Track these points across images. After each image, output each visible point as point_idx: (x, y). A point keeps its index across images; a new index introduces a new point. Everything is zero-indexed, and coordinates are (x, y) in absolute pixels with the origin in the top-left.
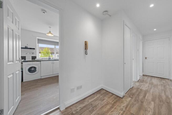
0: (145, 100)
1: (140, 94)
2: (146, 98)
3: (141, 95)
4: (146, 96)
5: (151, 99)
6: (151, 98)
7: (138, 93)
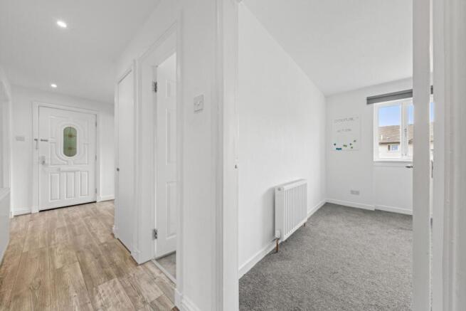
0: (76, 259)
1: (97, 261)
2: (78, 264)
3: (93, 263)
4: (82, 268)
5: (64, 273)
6: (65, 275)
7: (105, 259)
